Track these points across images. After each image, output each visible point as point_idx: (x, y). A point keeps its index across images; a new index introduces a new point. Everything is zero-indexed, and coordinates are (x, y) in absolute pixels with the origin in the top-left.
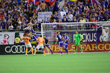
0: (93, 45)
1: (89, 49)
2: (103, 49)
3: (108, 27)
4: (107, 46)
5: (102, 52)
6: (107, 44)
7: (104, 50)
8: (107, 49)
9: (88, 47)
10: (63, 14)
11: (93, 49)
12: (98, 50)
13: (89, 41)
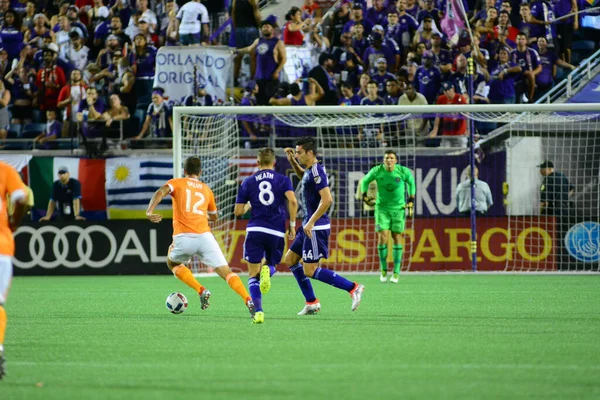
0: (453, 233)
1: (432, 254)
2: (508, 256)
3: (537, 134)
4: (527, 242)
5: (505, 272)
6: (528, 226)
7: (511, 263)
8: (531, 259)
9: (427, 244)
10: (297, 61)
11: (454, 257)
12: (479, 259)
13: (433, 211)
